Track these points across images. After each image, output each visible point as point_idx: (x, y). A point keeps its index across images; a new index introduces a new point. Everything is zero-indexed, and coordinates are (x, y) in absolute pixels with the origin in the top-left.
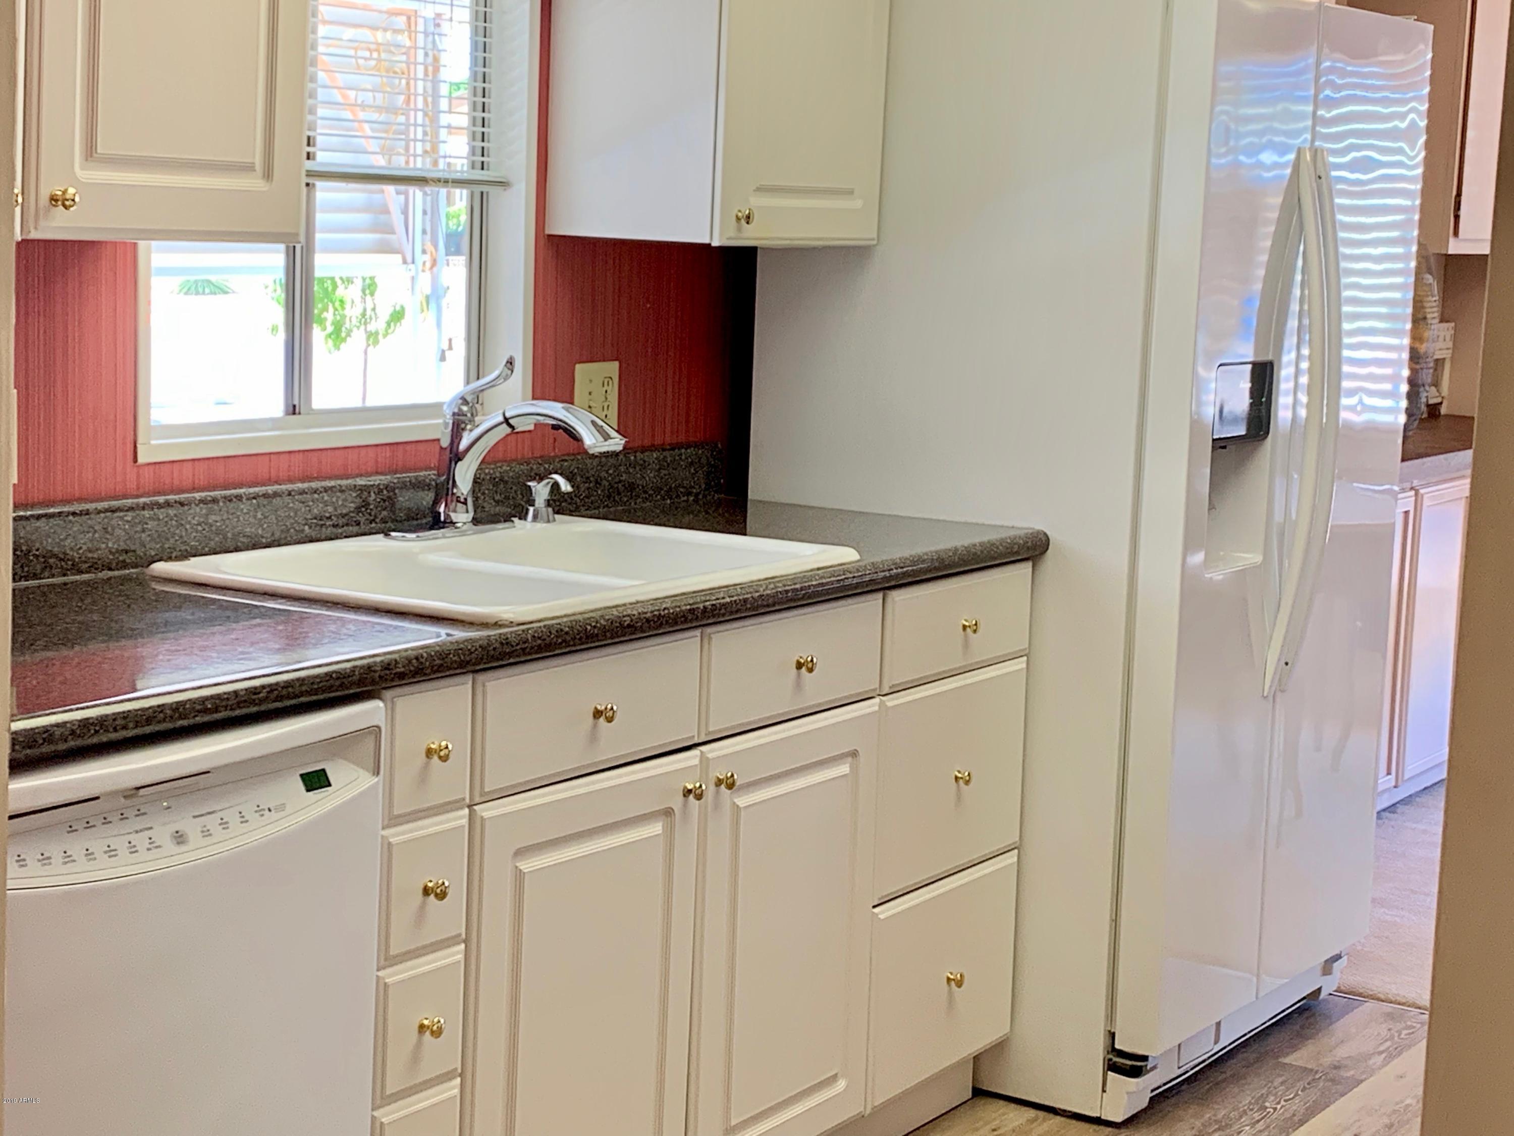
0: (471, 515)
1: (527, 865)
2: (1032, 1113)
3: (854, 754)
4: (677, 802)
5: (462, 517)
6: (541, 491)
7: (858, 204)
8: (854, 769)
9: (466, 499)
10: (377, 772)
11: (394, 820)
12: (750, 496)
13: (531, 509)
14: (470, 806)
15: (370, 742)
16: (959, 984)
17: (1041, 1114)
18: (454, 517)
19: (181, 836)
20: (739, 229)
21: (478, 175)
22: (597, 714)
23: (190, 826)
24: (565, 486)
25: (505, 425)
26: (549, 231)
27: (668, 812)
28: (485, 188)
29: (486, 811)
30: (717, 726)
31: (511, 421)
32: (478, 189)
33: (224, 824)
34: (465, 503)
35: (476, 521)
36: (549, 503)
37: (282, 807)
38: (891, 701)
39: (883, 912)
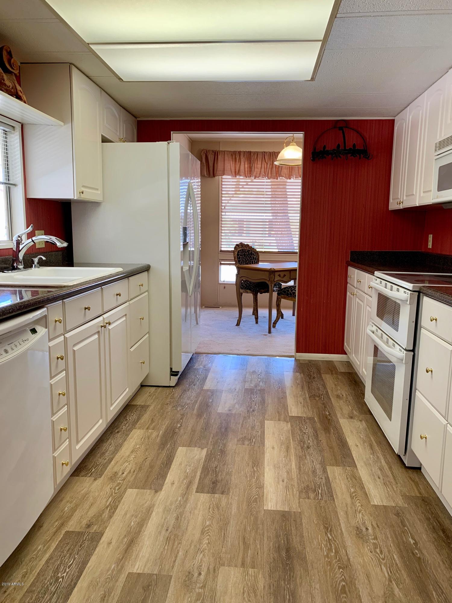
0: (23, 266)
1: (76, 348)
2: (155, 388)
3: (126, 315)
4: (100, 329)
5: (21, 267)
6: (36, 260)
7: (99, 192)
8: (126, 318)
9: (21, 261)
10: (46, 328)
11: (50, 340)
12: (74, 261)
13: (34, 265)
14: (63, 335)
15: (44, 319)
16: (144, 363)
17: (157, 388)
18: (19, 267)
19: (6, 351)
20: (80, 195)
21: (7, 182)
22: (86, 308)
23: (8, 348)
24: (44, 258)
25: (32, 242)
26: (27, 197)
27: (98, 332)
28: (10, 186)
29: (67, 335)
30: (105, 310)
31: (34, 241)
32: (8, 186)
33: (16, 346)
34: (21, 263)
35: (24, 268)
36: (38, 263)
37: (28, 340)
38: (131, 302)
39: (132, 349)
